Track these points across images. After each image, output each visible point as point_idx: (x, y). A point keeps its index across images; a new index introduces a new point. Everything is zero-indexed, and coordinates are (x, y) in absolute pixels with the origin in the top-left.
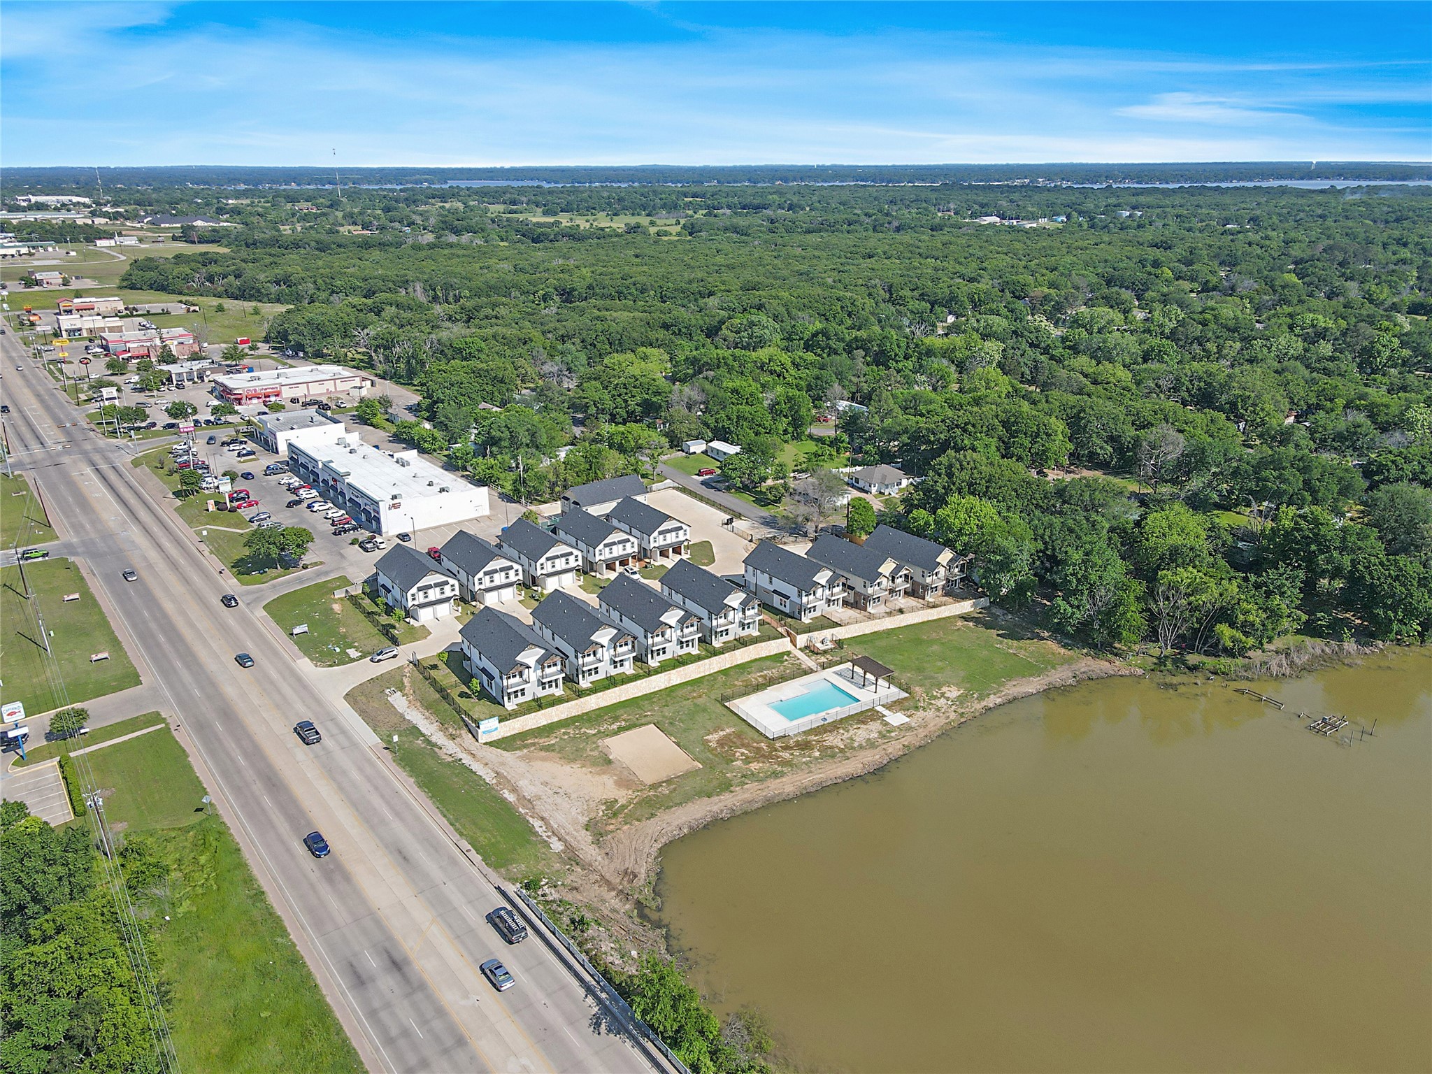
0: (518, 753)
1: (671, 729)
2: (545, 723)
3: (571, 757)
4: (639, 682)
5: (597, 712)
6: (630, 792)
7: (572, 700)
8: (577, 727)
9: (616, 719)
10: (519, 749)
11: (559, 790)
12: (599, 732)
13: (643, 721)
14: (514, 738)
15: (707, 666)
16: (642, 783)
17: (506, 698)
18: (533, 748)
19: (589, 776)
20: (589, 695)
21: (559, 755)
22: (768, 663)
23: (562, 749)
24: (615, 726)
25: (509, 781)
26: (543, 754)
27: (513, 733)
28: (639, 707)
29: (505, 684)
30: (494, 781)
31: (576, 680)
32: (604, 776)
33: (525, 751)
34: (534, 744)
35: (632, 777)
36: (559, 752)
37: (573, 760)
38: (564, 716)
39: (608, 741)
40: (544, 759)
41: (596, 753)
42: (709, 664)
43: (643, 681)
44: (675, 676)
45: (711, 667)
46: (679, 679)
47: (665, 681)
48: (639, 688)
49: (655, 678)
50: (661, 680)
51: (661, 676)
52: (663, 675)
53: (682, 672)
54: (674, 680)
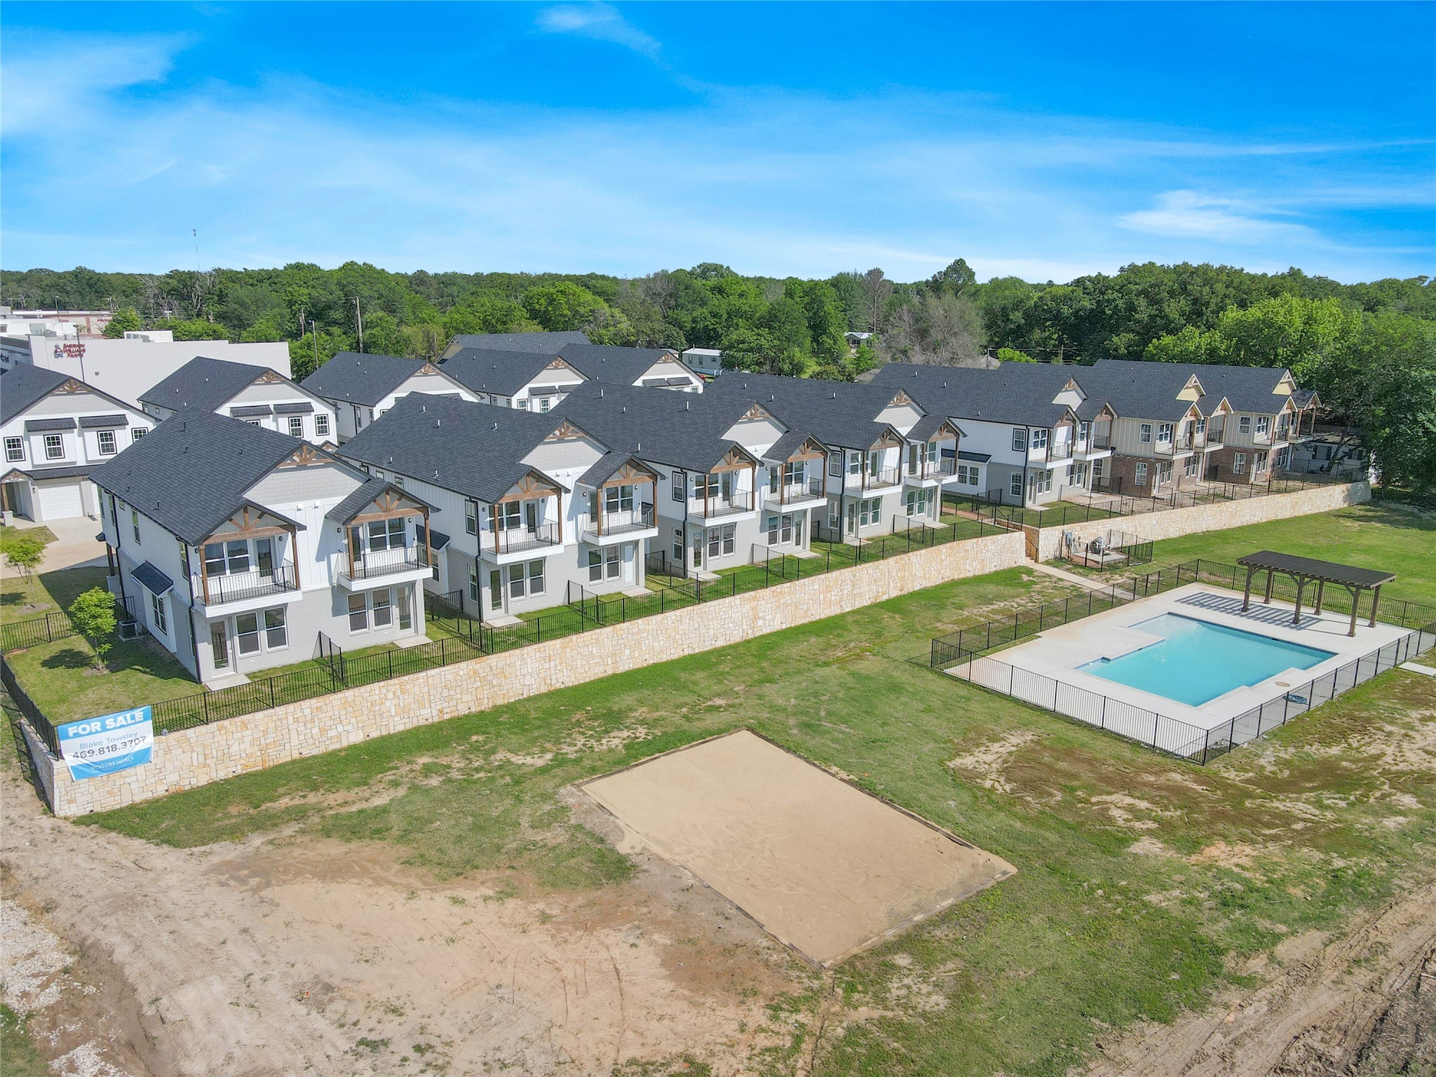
0: (224, 851)
1: (813, 742)
2: (356, 738)
3: (454, 854)
4: (671, 616)
5: (548, 704)
6: (758, 1015)
7: (457, 658)
8: (475, 748)
9: (614, 719)
10: (234, 833)
11: (391, 1028)
12: (560, 761)
13: (710, 721)
14: (219, 793)
15: (847, 589)
16: (796, 961)
17: (206, 651)
18: (289, 830)
19: (539, 938)
20: (514, 646)
21: (404, 851)
22: (991, 589)
23: (416, 826)
24: (616, 740)
25: (126, 991)
26: (333, 848)
27: (222, 774)
28: (682, 687)
29: (197, 592)
30: (51, 996)
31: (470, 607)
32: (611, 936)
33: (257, 840)
34: (300, 814)
35: (739, 932)
36: (404, 838)
37: (462, 870)
38: (427, 715)
39: (601, 790)
40: (333, 872)
41: (556, 836)
42: (852, 581)
43: (683, 614)
44: (769, 605)
45: (855, 592)
46: (778, 616)
47: (744, 620)
48: (673, 634)
49: (717, 607)
50: (734, 615)
51: (733, 604)
52: (738, 602)
53: (787, 598)
54: (766, 618)
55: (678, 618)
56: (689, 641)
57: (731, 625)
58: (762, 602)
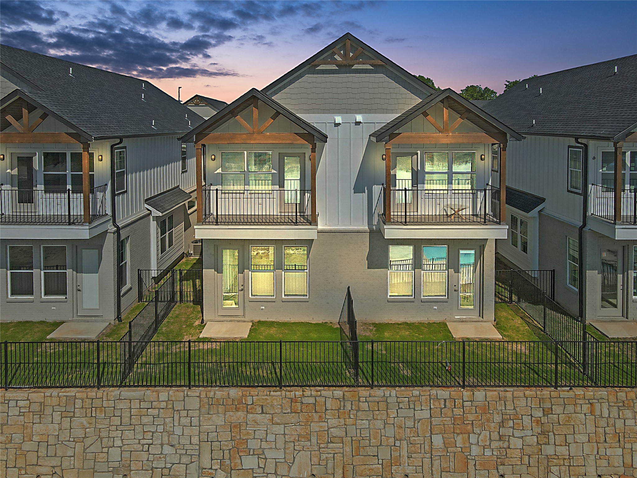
42: (538, 422)
43: (49, 401)
44: (280, 429)
45: (549, 450)
46: (303, 457)
47: (206, 447)
48: (17, 438)
49: (135, 404)
50: (178, 431)
51: (179, 406)
52: (193, 403)
53: (333, 422)
54: (269, 454)
55: (35, 407)
56: (55, 462)
57: (167, 449)
58: (259, 417)
